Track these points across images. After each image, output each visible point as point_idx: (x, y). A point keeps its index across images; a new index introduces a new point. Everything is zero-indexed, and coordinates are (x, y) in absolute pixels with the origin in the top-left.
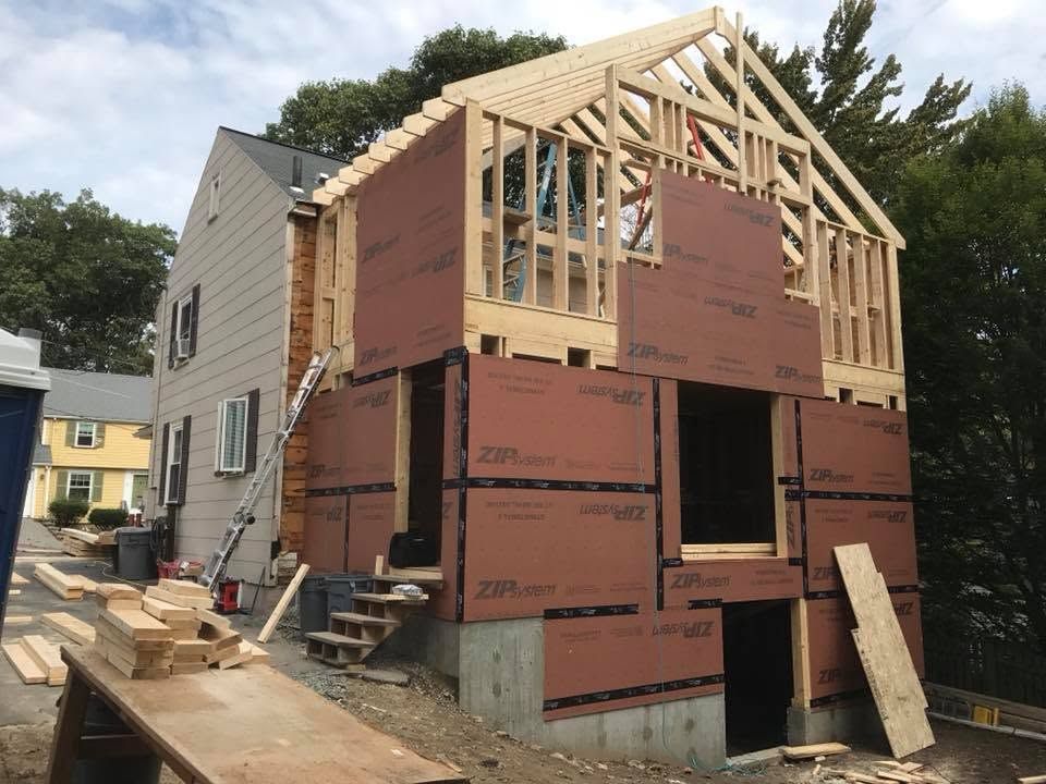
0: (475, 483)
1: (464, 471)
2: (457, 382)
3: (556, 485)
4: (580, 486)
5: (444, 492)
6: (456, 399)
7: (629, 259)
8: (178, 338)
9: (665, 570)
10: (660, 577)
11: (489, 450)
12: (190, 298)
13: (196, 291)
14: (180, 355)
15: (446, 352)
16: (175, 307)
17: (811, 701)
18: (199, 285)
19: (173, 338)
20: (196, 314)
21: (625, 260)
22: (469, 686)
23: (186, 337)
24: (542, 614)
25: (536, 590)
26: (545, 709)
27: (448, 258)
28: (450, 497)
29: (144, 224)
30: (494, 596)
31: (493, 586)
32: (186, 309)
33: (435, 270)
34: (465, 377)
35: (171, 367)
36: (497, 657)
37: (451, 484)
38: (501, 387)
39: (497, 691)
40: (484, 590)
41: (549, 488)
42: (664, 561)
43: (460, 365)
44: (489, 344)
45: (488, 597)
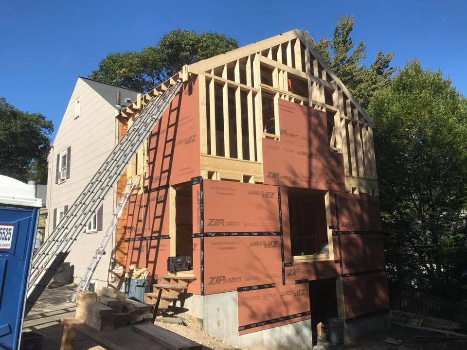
0: (206, 235)
1: (202, 230)
2: (198, 192)
3: (240, 234)
4: (250, 234)
5: (193, 239)
6: (198, 199)
7: (266, 137)
8: (60, 170)
9: (285, 268)
10: (284, 271)
11: (213, 220)
12: (66, 152)
13: (69, 149)
14: (62, 178)
15: (192, 179)
16: (58, 156)
17: (346, 320)
18: (71, 147)
19: (58, 170)
20: (69, 159)
21: (265, 137)
22: (207, 323)
23: (64, 169)
24: (236, 289)
25: (233, 280)
26: (239, 330)
27: (193, 138)
28: (196, 241)
29: (30, 114)
30: (216, 283)
31: (216, 278)
32: (64, 157)
33: (186, 143)
34: (202, 189)
35: (57, 183)
36: (218, 310)
37: (197, 236)
38: (217, 193)
39: (219, 324)
40: (212, 281)
41: (237, 235)
42: (285, 264)
43: (199, 184)
44: (210, 174)
45: (214, 283)
